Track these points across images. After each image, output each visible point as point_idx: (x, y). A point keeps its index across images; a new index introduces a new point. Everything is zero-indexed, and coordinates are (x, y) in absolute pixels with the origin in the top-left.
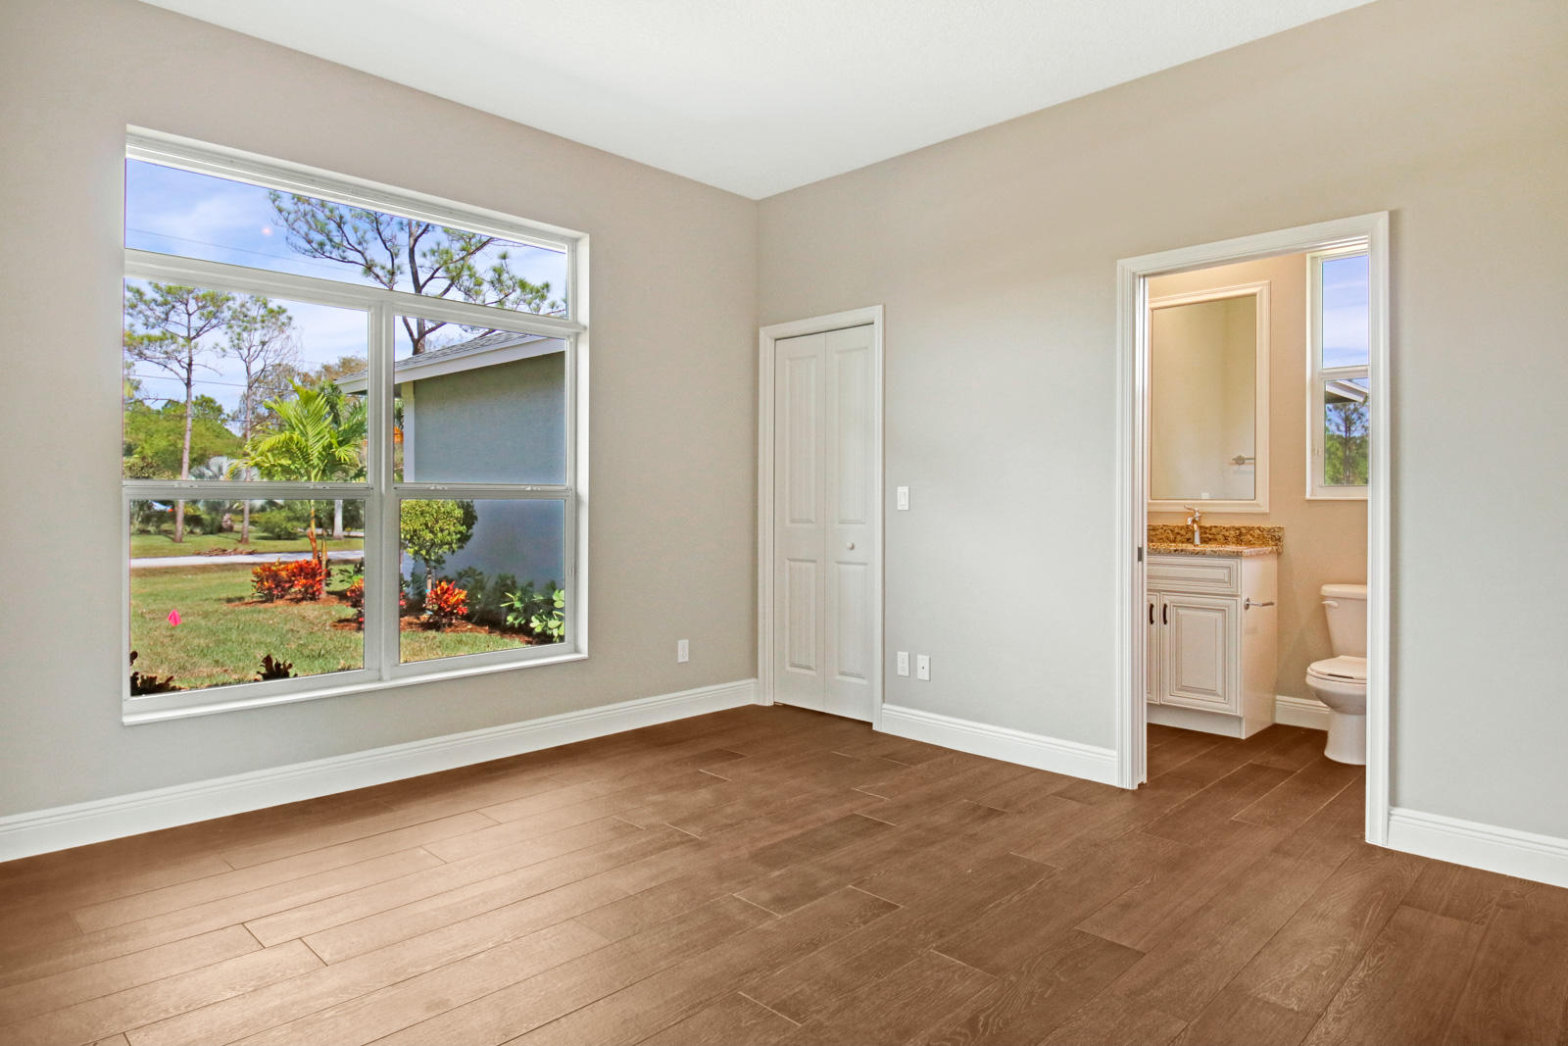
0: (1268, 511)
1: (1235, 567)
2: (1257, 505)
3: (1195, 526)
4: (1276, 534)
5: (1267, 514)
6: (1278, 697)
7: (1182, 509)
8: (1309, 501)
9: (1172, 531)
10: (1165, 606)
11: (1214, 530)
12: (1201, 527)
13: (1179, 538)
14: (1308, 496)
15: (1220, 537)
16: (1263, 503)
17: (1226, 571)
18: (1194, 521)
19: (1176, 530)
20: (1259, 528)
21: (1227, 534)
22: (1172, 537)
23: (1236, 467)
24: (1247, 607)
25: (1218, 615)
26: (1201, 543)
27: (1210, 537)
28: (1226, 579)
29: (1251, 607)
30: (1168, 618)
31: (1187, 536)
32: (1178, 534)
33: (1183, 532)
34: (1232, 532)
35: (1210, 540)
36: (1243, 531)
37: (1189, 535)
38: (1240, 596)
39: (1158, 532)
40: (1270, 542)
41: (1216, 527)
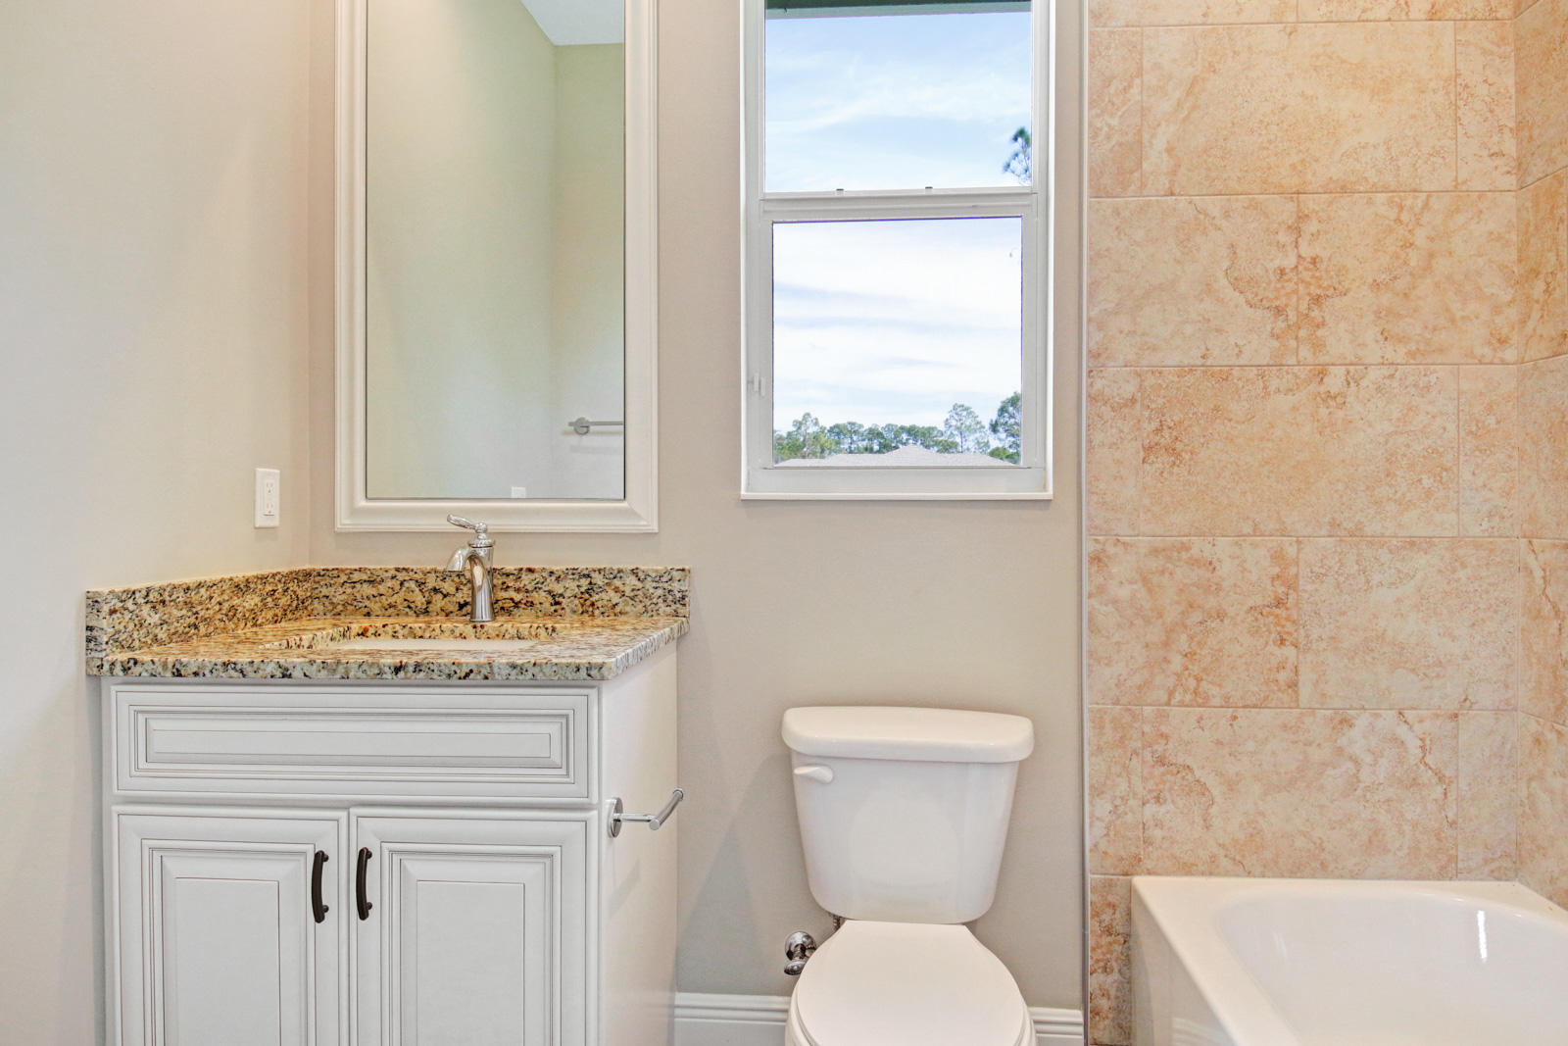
0: (655, 528)
1: (581, 717)
2: (630, 513)
3: (478, 571)
4: (676, 586)
5: (656, 534)
6: (681, 998)
7: (442, 525)
8: (746, 501)
9: (420, 584)
10: (364, 856)
11: (526, 579)
12: (491, 573)
13: (438, 601)
14: (744, 493)
15: (540, 597)
16: (644, 511)
17: (554, 729)
18: (473, 558)
19: (431, 582)
20: (634, 572)
21: (558, 588)
22: (419, 600)
23: (575, 439)
24: (614, 831)
25: (531, 872)
26: (494, 615)
27: (517, 597)
28: (556, 757)
29: (624, 825)
30: (371, 896)
31: (460, 597)
32: (436, 590)
33: (448, 587)
34: (572, 585)
35: (517, 605)
36: (598, 579)
37: (463, 596)
38: (599, 807)
39: (382, 588)
40: (662, 606)
41: (530, 570)
